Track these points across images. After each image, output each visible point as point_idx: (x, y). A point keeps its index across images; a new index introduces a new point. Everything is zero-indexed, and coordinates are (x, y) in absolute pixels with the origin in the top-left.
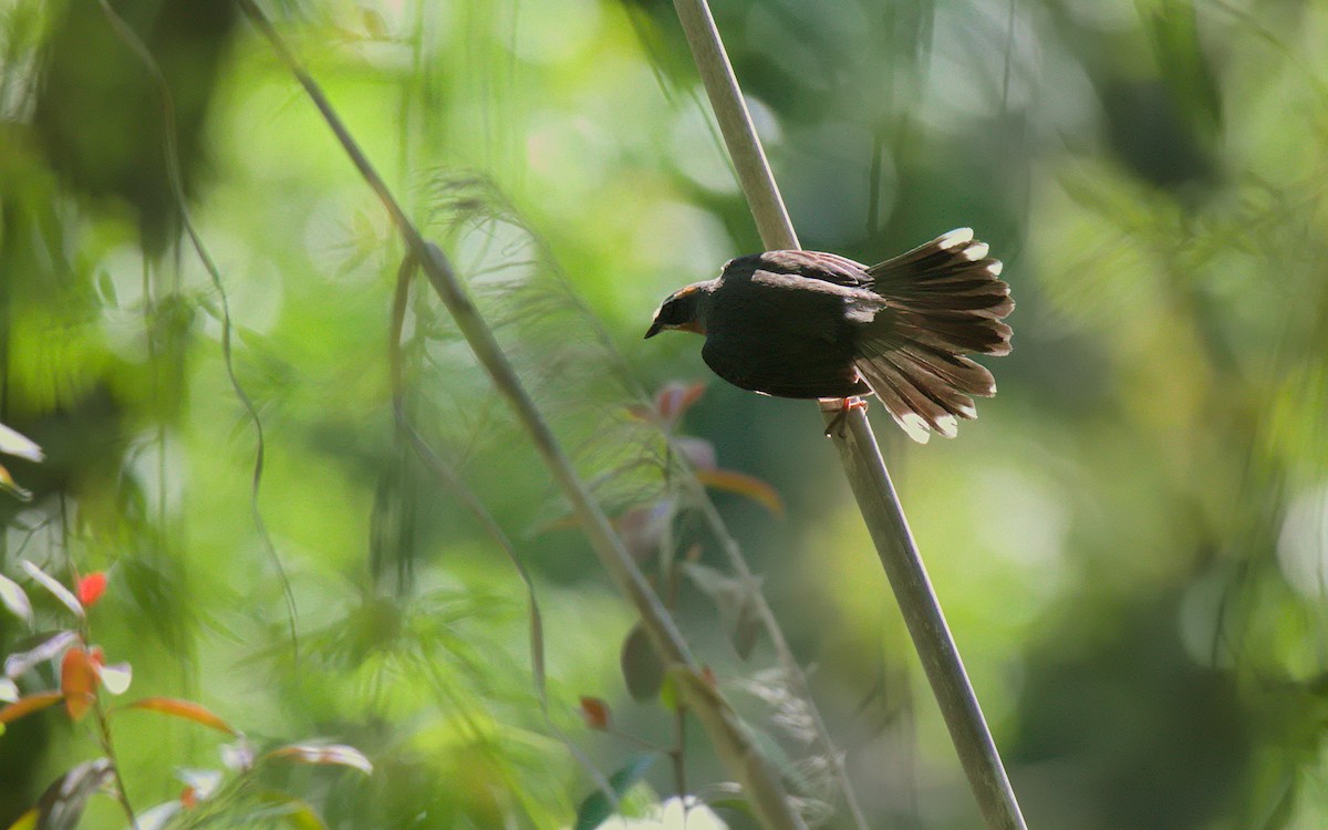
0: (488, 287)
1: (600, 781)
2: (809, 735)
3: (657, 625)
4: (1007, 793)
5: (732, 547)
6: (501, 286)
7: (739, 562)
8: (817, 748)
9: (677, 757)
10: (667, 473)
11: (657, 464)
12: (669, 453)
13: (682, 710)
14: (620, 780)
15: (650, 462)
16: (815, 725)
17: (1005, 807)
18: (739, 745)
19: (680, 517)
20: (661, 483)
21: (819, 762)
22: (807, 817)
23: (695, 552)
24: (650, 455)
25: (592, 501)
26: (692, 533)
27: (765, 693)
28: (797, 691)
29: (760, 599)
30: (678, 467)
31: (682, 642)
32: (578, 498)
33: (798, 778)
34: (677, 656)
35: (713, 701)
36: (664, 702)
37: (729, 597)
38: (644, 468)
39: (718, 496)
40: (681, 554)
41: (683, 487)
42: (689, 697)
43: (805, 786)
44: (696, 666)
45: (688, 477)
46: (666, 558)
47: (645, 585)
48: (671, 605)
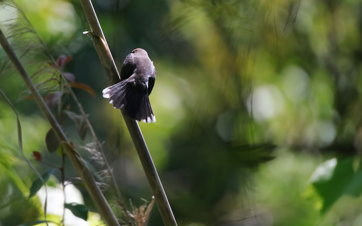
0: (6, 25)
1: (40, 176)
2: (102, 163)
3: (57, 129)
4: (159, 183)
5: (80, 105)
6: (10, 25)
7: (82, 110)
8: (105, 167)
9: (62, 170)
10: (60, 83)
11: (57, 80)
12: (61, 77)
13: (64, 155)
14: (45, 176)
15: (56, 79)
16: (104, 160)
17: (159, 188)
18: (81, 166)
19: (64, 96)
20: (58, 85)
21: (106, 171)
22: (101, 188)
23: (68, 107)
24: (55, 77)
25: (37, 91)
26: (67, 101)
27: (89, 150)
28: (99, 149)
29: (88, 121)
30: (63, 80)
31: (64, 135)
32: (33, 90)
33: (98, 176)
34: (63, 139)
35: (73, 153)
36: (59, 152)
37: (78, 121)
38: (53, 81)
39: (74, 90)
40: (64, 107)
41: (65, 87)
42: (66, 151)
43: (101, 179)
44: (68, 141)
45: (67, 84)
46: (59, 108)
47: (53, 117)
48: (61, 123)
